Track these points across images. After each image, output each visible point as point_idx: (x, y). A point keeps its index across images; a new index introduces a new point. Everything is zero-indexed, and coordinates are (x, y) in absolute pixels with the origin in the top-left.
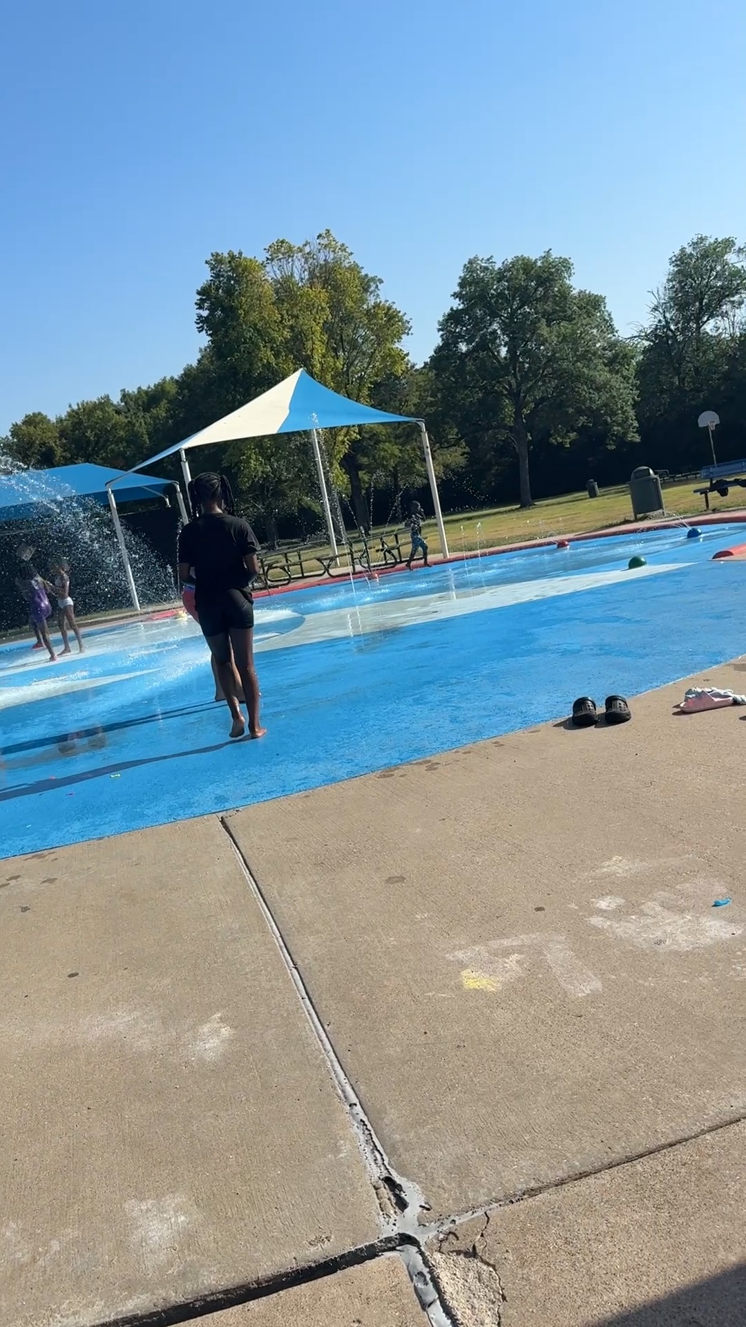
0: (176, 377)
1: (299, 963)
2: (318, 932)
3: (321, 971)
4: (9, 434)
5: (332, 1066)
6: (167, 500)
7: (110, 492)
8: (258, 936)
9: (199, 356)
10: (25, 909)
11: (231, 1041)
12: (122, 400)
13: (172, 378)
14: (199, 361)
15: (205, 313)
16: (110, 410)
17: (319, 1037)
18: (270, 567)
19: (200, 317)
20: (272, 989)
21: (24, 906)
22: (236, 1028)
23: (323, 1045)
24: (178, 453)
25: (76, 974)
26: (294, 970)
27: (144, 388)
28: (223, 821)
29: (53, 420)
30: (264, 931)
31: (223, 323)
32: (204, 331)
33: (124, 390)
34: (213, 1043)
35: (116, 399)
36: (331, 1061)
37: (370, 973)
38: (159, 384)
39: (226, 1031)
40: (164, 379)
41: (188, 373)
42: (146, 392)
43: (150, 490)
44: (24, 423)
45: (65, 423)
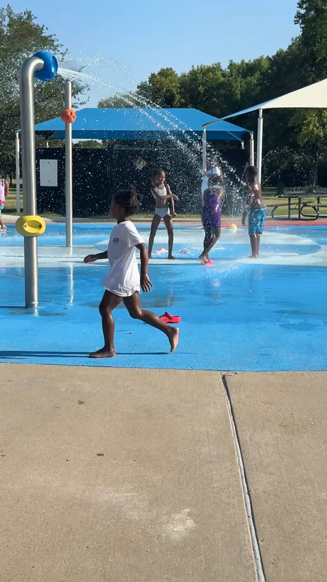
0: (271, 57)
1: (252, 491)
2: (271, 474)
3: (266, 501)
4: (148, 80)
5: (258, 570)
6: (243, 143)
7: (205, 132)
8: (228, 464)
9: (290, 43)
10: (81, 403)
11: (192, 531)
12: (228, 68)
13: (268, 57)
14: (290, 47)
15: (303, 11)
16: (219, 73)
17: (254, 547)
18: (305, 205)
19: (299, 13)
20: (229, 504)
21: (81, 400)
22: (197, 522)
23: (255, 554)
24: (257, 111)
25: (102, 455)
26: (247, 496)
27: (246, 61)
28: (224, 378)
29: (179, 75)
30: (233, 463)
31: (314, 19)
32: (298, 25)
33: (231, 61)
34: (179, 528)
35: (225, 67)
36: (258, 567)
37: (301, 513)
38: (258, 60)
39: (190, 523)
40: (262, 57)
41: (279, 54)
42: (247, 65)
43: (233, 135)
44: (160, 74)
45: (186, 78)
